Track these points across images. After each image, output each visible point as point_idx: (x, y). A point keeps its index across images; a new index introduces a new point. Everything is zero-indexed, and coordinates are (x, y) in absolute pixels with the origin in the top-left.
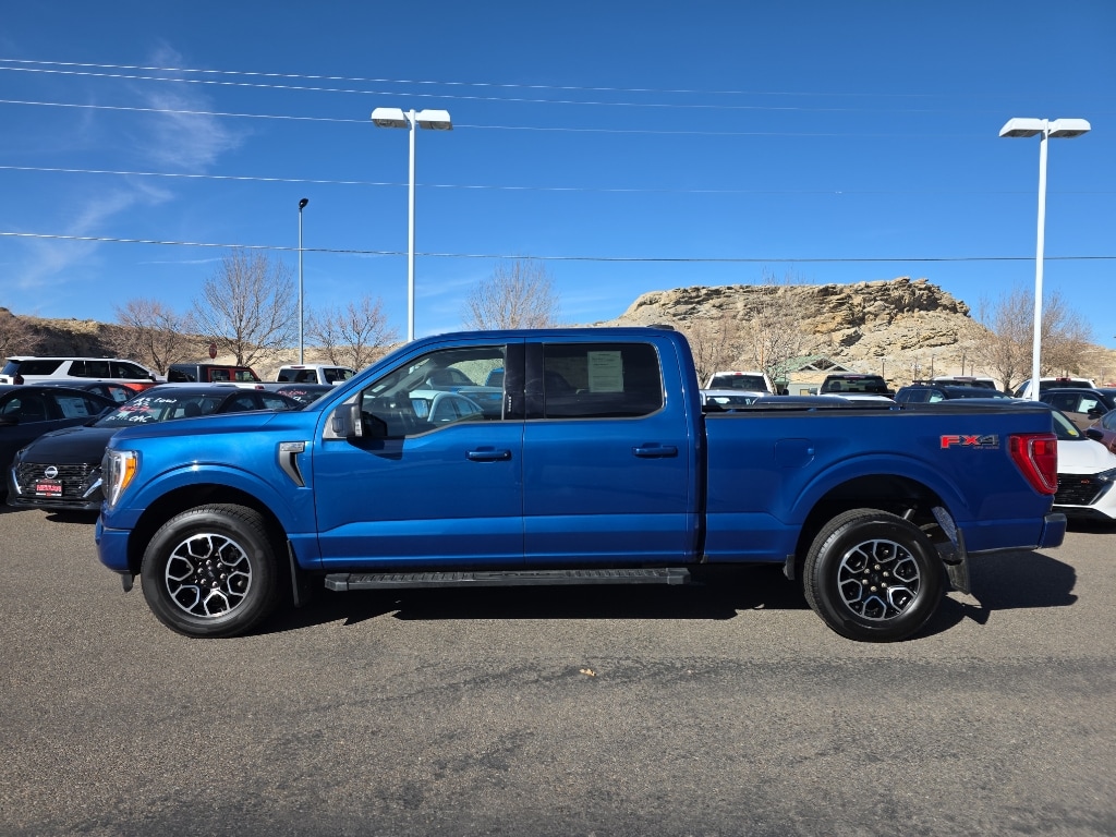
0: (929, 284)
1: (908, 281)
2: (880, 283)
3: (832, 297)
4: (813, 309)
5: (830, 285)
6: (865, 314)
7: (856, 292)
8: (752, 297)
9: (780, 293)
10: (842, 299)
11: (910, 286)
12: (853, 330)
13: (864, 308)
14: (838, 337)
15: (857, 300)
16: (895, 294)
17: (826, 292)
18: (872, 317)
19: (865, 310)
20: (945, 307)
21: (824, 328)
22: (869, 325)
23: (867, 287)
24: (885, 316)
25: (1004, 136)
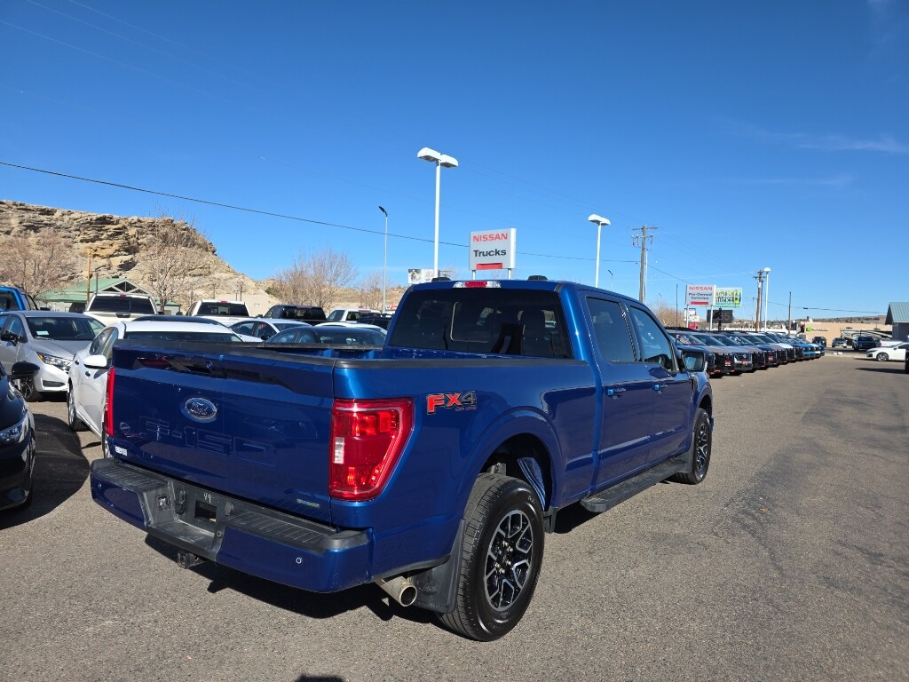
0: (188, 226)
1: (172, 221)
2: (150, 220)
3: (107, 227)
4: (92, 234)
5: (107, 215)
6: (139, 244)
7: (131, 224)
8: (27, 215)
9: (57, 214)
10: (119, 229)
11: (174, 226)
12: (129, 257)
13: (138, 239)
14: (117, 261)
15: (132, 231)
16: (163, 231)
17: (104, 221)
18: (144, 248)
19: (139, 241)
20: (200, 246)
21: (104, 253)
22: (142, 254)
23: (139, 221)
24: (155, 248)
25: (421, 157)
